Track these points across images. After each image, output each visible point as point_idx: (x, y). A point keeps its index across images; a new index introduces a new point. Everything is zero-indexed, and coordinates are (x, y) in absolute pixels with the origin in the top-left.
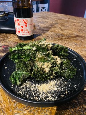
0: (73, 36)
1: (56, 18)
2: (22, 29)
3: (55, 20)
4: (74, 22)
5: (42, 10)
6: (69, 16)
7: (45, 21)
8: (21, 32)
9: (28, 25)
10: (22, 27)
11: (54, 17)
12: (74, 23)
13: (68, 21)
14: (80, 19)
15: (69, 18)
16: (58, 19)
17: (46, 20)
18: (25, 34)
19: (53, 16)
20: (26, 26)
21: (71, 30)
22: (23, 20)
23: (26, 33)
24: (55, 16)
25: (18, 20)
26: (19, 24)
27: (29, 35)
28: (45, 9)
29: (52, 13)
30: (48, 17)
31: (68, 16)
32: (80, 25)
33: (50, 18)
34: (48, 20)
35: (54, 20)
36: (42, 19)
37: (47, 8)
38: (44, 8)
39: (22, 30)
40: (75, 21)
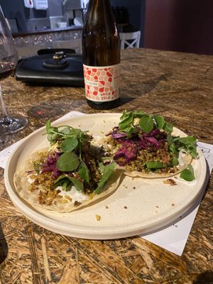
0: (186, 89)
1: (157, 60)
2: (102, 86)
3: (154, 64)
4: (194, 66)
5: (126, 46)
6: (186, 53)
7: (134, 66)
8: (99, 93)
9: (113, 77)
10: (103, 83)
11: (153, 58)
12: (192, 68)
13: (180, 64)
14: (209, 60)
15: (185, 59)
16: (161, 61)
17: (135, 64)
18: (107, 96)
19: (150, 56)
20: (110, 80)
21: (184, 80)
22: (106, 70)
23: (109, 94)
24: (155, 55)
25: (95, 70)
26: (96, 78)
27: (114, 99)
28: (133, 43)
29: (148, 50)
30: (139, 58)
31: (183, 55)
32: (206, 70)
33: (143, 60)
34: (139, 64)
35: (152, 63)
36: (126, 61)
37: (137, 41)
38: (130, 41)
39: (101, 90)
40: (195, 63)
